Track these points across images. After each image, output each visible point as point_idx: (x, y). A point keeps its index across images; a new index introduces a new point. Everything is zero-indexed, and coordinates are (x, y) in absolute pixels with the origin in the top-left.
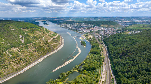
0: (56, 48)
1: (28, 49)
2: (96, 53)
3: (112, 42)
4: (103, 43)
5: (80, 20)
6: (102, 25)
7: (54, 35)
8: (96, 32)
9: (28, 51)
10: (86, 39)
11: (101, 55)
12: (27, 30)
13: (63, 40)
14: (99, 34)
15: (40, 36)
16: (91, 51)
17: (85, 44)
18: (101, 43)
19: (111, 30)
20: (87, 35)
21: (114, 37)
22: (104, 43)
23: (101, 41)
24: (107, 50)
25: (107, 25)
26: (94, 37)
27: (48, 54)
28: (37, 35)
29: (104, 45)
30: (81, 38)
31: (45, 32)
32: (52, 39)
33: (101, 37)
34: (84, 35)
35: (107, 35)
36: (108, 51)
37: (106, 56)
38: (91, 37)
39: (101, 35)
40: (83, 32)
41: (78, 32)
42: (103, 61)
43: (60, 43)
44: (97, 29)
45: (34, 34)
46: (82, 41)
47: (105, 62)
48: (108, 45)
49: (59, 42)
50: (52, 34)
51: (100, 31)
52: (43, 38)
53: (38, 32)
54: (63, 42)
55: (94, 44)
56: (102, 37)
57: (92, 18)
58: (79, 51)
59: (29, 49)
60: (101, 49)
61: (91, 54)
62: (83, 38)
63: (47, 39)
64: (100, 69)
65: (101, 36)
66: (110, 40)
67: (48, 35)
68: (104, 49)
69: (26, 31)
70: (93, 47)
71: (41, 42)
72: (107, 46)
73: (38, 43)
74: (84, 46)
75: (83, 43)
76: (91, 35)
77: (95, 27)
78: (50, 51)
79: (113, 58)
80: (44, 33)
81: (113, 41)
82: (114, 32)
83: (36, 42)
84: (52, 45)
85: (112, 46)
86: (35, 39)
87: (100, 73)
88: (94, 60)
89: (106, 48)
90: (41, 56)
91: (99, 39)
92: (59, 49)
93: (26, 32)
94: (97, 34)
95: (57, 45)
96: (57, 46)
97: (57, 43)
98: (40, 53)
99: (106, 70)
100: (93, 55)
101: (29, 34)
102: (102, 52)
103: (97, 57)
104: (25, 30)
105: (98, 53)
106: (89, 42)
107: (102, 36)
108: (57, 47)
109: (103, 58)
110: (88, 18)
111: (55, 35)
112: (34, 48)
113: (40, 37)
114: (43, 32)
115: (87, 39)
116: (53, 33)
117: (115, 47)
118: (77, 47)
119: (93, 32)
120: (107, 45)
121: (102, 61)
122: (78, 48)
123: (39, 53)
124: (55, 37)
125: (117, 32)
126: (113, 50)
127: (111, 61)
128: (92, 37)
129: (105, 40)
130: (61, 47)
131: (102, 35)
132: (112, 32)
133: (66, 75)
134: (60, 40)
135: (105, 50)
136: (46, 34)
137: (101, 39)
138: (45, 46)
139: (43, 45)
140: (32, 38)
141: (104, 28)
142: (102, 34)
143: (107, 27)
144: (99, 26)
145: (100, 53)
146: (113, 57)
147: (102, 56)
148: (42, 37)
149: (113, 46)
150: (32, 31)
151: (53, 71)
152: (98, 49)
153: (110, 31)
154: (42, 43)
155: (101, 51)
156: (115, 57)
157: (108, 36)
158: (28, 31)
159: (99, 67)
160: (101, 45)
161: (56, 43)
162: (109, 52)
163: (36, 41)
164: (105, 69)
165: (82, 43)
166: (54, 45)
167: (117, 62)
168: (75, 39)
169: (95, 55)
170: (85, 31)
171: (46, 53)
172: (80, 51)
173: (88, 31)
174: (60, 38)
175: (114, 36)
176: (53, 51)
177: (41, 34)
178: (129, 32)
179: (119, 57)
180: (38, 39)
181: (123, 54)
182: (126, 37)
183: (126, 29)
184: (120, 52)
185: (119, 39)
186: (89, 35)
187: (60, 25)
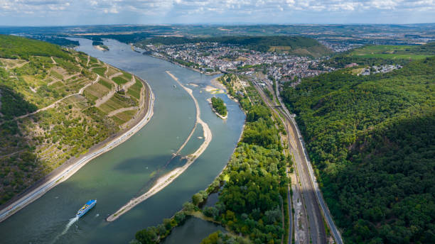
0: (124, 126)
1: (17, 135)
2: (265, 143)
3: (311, 103)
4: (283, 105)
5: (205, 34)
6: (273, 49)
7: (120, 81)
8: (256, 70)
9: (16, 141)
10: (228, 91)
11: (280, 149)
12: (20, 62)
13: (152, 96)
14: (266, 76)
15: (68, 86)
16: (245, 134)
17: (224, 108)
18: (277, 105)
19: (302, 63)
20: (227, 78)
21: (316, 85)
22: (286, 106)
23: (274, 98)
24: (300, 130)
25: (289, 48)
26: (251, 84)
27: (98, 148)
28: (55, 80)
29: (287, 111)
30: (209, 89)
31: (90, 70)
32: (111, 94)
33: (274, 87)
34: (219, 80)
35: (293, 79)
36: (304, 133)
37: (297, 151)
38: (240, 85)
39: (271, 78)
40: (217, 69)
41: (201, 69)
42: (291, 171)
43: (141, 106)
44: (259, 59)
45: (46, 78)
46: (213, 100)
47: (297, 175)
48: (300, 111)
49: (135, 104)
50: (113, 79)
51: (267, 65)
52: (81, 92)
53: (61, 70)
54: (152, 103)
55: (255, 111)
56: (277, 86)
57: (241, 29)
58: (206, 135)
59: (21, 135)
60: (277, 127)
61: (247, 145)
62: (215, 89)
63: (95, 94)
64: (285, 204)
65: (274, 82)
66: (305, 95)
67: (97, 80)
68: (289, 126)
69: (14, 67)
70: (252, 118)
71: (70, 107)
72: (298, 115)
73: (59, 109)
74: (221, 116)
75: (218, 107)
76: (243, 78)
77: (251, 53)
78: (103, 136)
79: (324, 161)
80: (83, 73)
81: (316, 98)
82: (310, 67)
83: (52, 106)
84: (114, 117)
85: (314, 115)
86: (48, 95)
87: (286, 221)
88: (259, 166)
89: (294, 123)
90: (68, 158)
91: (267, 93)
92: (135, 130)
93: (15, 70)
94: (260, 75)
95: (129, 115)
96: (130, 118)
97: (131, 109)
98: (64, 147)
99: (304, 207)
100: (254, 149)
101: (27, 79)
102: (283, 138)
103: (270, 156)
104: (11, 65)
105: (270, 142)
106: (236, 101)
107: (277, 82)
108: (131, 121)
109: (289, 158)
110: (228, 27)
111: (125, 82)
112: (44, 129)
113: (68, 90)
114: (82, 69)
115: (230, 93)
116: (116, 75)
117: (328, 120)
118: (199, 120)
119: (248, 70)
120: (297, 113)
121: (288, 169)
122: (200, 125)
123: (60, 148)
124: (125, 87)
125: (322, 69)
126: (321, 131)
127: (318, 171)
128: (244, 84)
129: (286, 95)
130: (144, 122)
131: (276, 77)
132: (305, 67)
133: (158, 234)
134: (142, 97)
135: (290, 129)
136: (91, 79)
137: (272, 93)
138: (85, 120)
139: (77, 116)
140: (39, 92)
141: (278, 55)
142: (275, 74)
143: (287, 53)
144: (265, 52)
145: (277, 141)
146: (324, 155)
147: (285, 153)
148: (77, 88)
149: (318, 114)
150: (38, 67)
151: (111, 219)
152: (268, 126)
153: (301, 66)
154: (73, 109)
155: (280, 134)
156: (331, 155)
157: (295, 81)
158: (25, 67)
159: (281, 198)
160: (276, 112)
161: (125, 107)
162: (307, 137)
163: (50, 104)
164: (300, 204)
165: (214, 107)
166: (120, 114)
167: (344, 178)
168: (190, 91)
169: (261, 149)
170: (223, 68)
171: (89, 147)
172: (208, 134)
173: (230, 65)
174: (143, 89)
175: (318, 82)
176: (114, 137)
177: (74, 78)
178: (363, 70)
179: (345, 155)
180: (60, 94)
181: (358, 145)
182: (359, 86)
183: (349, 61)
184: (347, 139)
185: (335, 92)
186: (235, 79)
187: (144, 47)
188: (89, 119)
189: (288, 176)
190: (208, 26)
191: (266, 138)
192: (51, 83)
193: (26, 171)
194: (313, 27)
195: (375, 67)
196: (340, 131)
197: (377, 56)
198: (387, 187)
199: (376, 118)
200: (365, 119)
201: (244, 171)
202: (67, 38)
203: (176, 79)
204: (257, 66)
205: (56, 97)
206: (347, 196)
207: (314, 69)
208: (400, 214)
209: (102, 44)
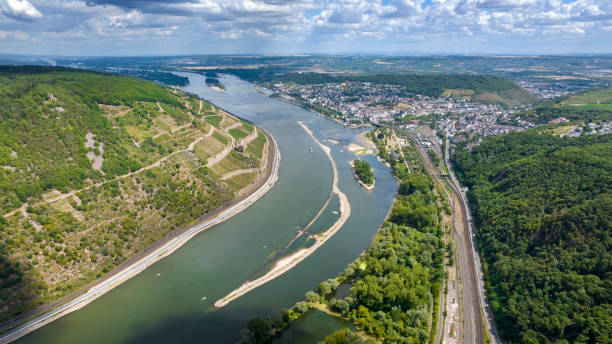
0: (241, 192)
1: (118, 198)
2: (419, 224)
3: (490, 173)
4: (452, 174)
5: (356, 69)
6: (448, 93)
7: (238, 134)
8: (420, 123)
9: (117, 205)
10: (378, 151)
11: (439, 234)
12: (123, 109)
13: (278, 155)
14: (434, 132)
15: (177, 140)
16: (394, 211)
17: (370, 175)
18: (444, 173)
19: (489, 114)
20: (379, 133)
21: (503, 147)
22: (456, 175)
23: (441, 164)
24: (471, 209)
25: (472, 92)
26: (412, 142)
27: (206, 218)
28: (162, 133)
29: (457, 182)
30: (353, 148)
31: (203, 120)
32: (226, 151)
33: (443, 147)
34: (367, 136)
35: (471, 136)
36: (475, 214)
37: (463, 238)
38: (396, 143)
39: (441, 136)
40: (367, 120)
41: (344, 120)
42: (450, 264)
43: (263, 168)
44: (424, 107)
45: (151, 130)
46: (356, 163)
47: (458, 268)
48: (474, 183)
49: (255, 165)
50: (231, 132)
51: (437, 117)
52: (191, 147)
53: (169, 120)
54: (277, 164)
55: (411, 180)
56: (448, 146)
57: (407, 62)
58: (342, 210)
59: (122, 198)
60: (440, 205)
61: (395, 225)
62: (362, 148)
63: (207, 150)
64: (435, 304)
65: (444, 141)
66: (484, 163)
67: (211, 132)
68: (457, 202)
69: (116, 116)
70: (406, 190)
71: (178, 167)
72: (470, 188)
73: (164, 168)
74: (365, 185)
75: (362, 172)
76: (402, 134)
77: (416, 99)
78: (215, 204)
79: (496, 252)
80: (194, 123)
81: (499, 167)
82: (500, 121)
83: (157, 164)
84: (229, 181)
85: (491, 190)
86: (152, 151)
87: (434, 324)
88: (408, 254)
89: (465, 201)
90: (173, 229)
91: (432, 156)
92: (253, 198)
93: (117, 119)
94: (426, 131)
95: (248, 178)
96: (249, 183)
97: (251, 171)
98: (169, 215)
99: (460, 310)
100: (404, 231)
101: (131, 130)
102: (446, 219)
103: (423, 241)
104: (114, 112)
105: (427, 223)
106: (388, 165)
107: (448, 141)
108: (249, 187)
109: (449, 248)
110: (388, 59)
111: (244, 135)
112: (147, 192)
113: (176, 145)
114: (193, 118)
115: (381, 155)
116: (234, 126)
117: (508, 198)
118: (336, 190)
119: (409, 123)
120: (470, 185)
121: (446, 261)
122: (337, 196)
123: (164, 216)
124: (244, 142)
125: (516, 124)
126: (497, 213)
127: (486, 266)
128: (402, 143)
129: (458, 160)
130: (265, 188)
131: (448, 134)
132: (491, 121)
133: (273, 326)
134: (265, 157)
135: (458, 207)
136: (203, 131)
137: (440, 156)
138: (194, 183)
139: (185, 178)
140: (143, 147)
141: (455, 102)
142: (447, 130)
143: (469, 99)
144: (436, 97)
145: (437, 223)
146: (496, 244)
147: (445, 240)
148: (186, 142)
149: (497, 189)
150: (143, 116)
151: (220, 304)
152: (427, 202)
153: (485, 119)
154: (181, 169)
155: (443, 213)
156: (506, 246)
157: (474, 140)
158: (128, 116)
159: (431, 295)
160: (441, 184)
161: (243, 168)
162: (478, 220)
163: (155, 161)
164: (455, 306)
165: (357, 173)
166: (237, 177)
167: (518, 276)
168: (327, 150)
169: (412, 232)
170: (374, 118)
171: (198, 216)
172: (345, 209)
173: (385, 115)
174: (267, 145)
175: (503, 145)
176: (228, 206)
177: (182, 130)
178: (573, 128)
179: (524, 246)
180: (167, 150)
181: (543, 234)
182: (557, 153)
183: (557, 113)
184: (529, 225)
185: (524, 159)
186: (389, 135)
187: (271, 88)
188: (199, 182)
189: (446, 269)
190: (360, 58)
191: (421, 219)
192: (157, 136)
193: (126, 240)
194: (514, 60)
195: (592, 125)
196: (522, 213)
197: (603, 107)
198: (572, 292)
199: (573, 199)
200: (558, 199)
201: (387, 258)
202: (174, 73)
203: (310, 133)
204: (422, 117)
205: (162, 153)
206: (518, 300)
207: (505, 124)
208: (585, 328)
209: (217, 81)
